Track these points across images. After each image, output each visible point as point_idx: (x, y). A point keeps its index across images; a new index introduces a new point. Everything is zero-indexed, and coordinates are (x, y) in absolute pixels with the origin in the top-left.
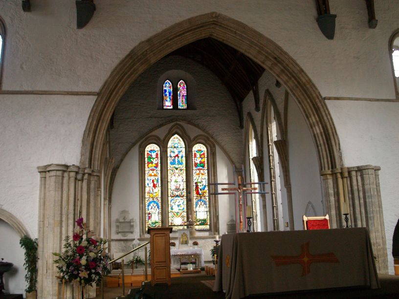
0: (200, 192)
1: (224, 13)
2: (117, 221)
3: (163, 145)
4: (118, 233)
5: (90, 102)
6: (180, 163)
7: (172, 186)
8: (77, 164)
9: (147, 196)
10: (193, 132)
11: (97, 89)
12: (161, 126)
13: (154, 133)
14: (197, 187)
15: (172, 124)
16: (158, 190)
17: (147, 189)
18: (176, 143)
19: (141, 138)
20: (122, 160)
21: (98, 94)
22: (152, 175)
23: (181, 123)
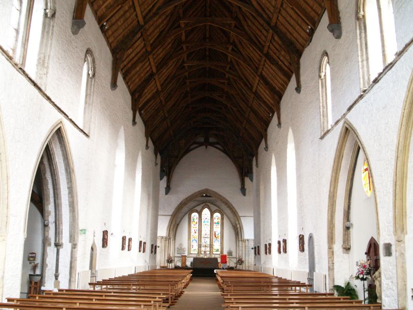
0: (217, 236)
1: (210, 188)
2: (178, 248)
3: (200, 214)
4: (178, 254)
5: (169, 218)
6: (208, 222)
7: (203, 233)
8: (165, 236)
9: (192, 237)
10: (214, 208)
11: (171, 213)
12: (199, 205)
13: (195, 209)
14: (215, 234)
15: (204, 204)
16: (197, 235)
17: (192, 234)
18: (206, 212)
19: (189, 211)
20: (180, 221)
21: (171, 216)
22: (194, 227)
23: (208, 204)
